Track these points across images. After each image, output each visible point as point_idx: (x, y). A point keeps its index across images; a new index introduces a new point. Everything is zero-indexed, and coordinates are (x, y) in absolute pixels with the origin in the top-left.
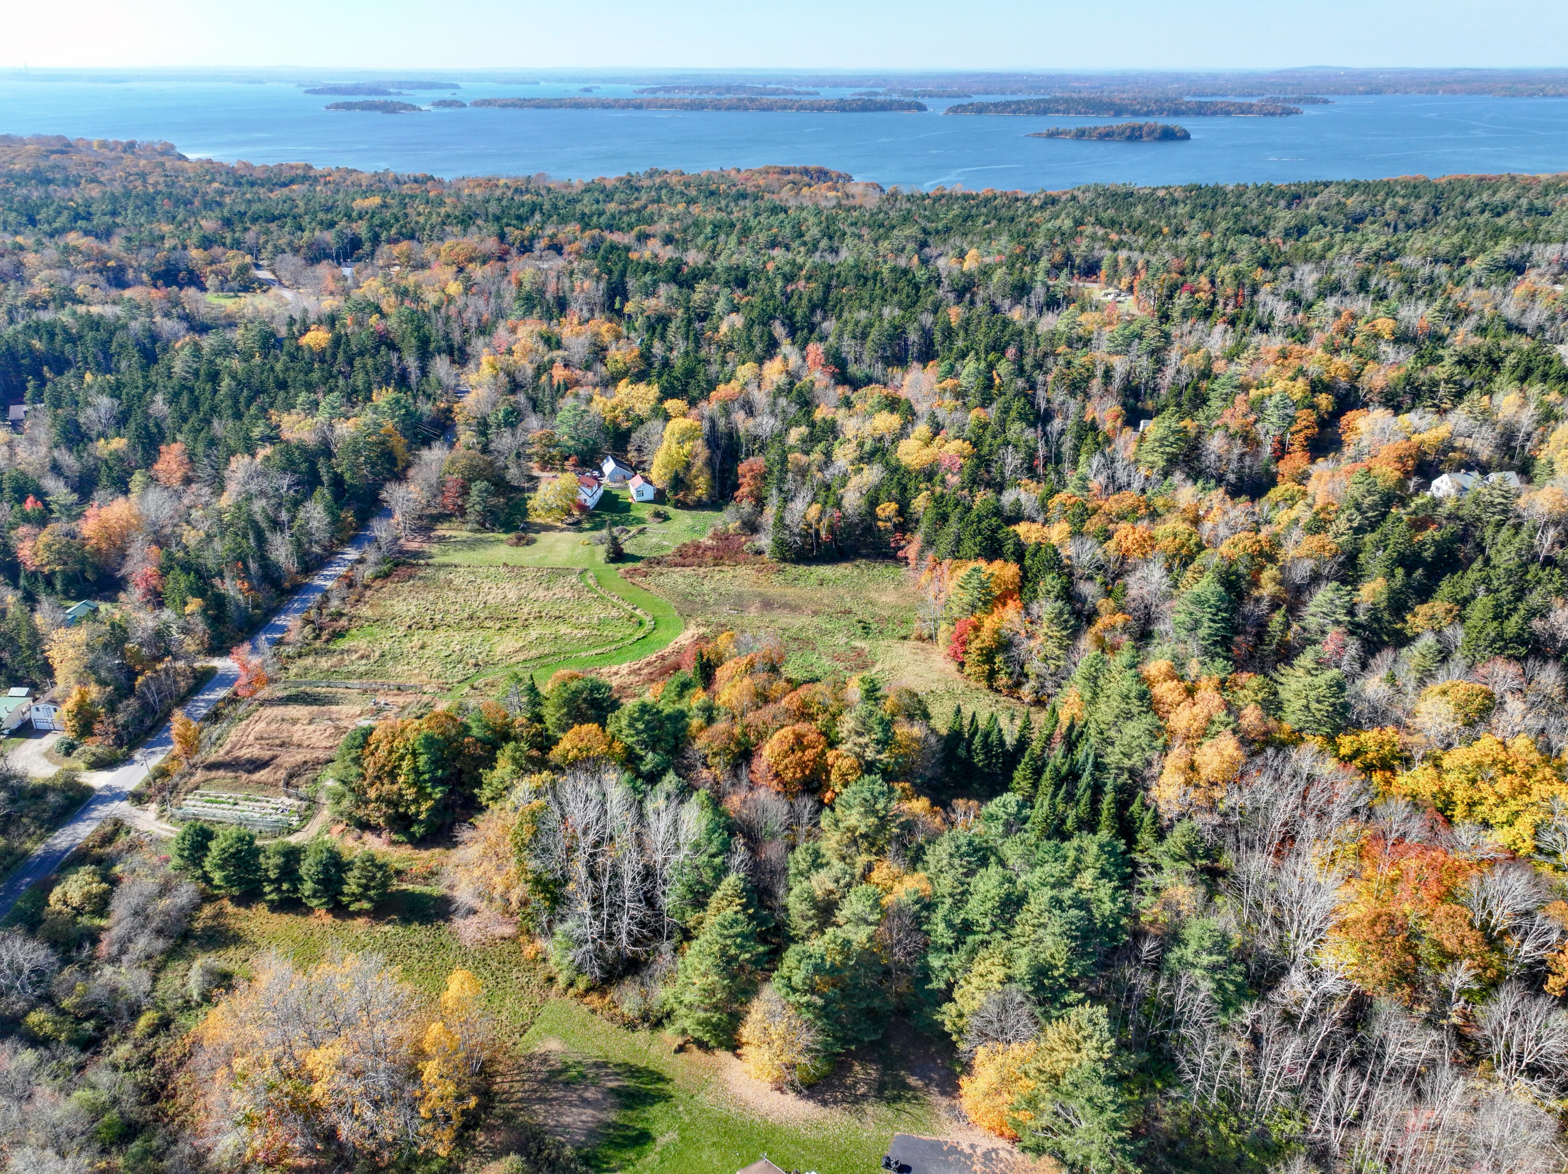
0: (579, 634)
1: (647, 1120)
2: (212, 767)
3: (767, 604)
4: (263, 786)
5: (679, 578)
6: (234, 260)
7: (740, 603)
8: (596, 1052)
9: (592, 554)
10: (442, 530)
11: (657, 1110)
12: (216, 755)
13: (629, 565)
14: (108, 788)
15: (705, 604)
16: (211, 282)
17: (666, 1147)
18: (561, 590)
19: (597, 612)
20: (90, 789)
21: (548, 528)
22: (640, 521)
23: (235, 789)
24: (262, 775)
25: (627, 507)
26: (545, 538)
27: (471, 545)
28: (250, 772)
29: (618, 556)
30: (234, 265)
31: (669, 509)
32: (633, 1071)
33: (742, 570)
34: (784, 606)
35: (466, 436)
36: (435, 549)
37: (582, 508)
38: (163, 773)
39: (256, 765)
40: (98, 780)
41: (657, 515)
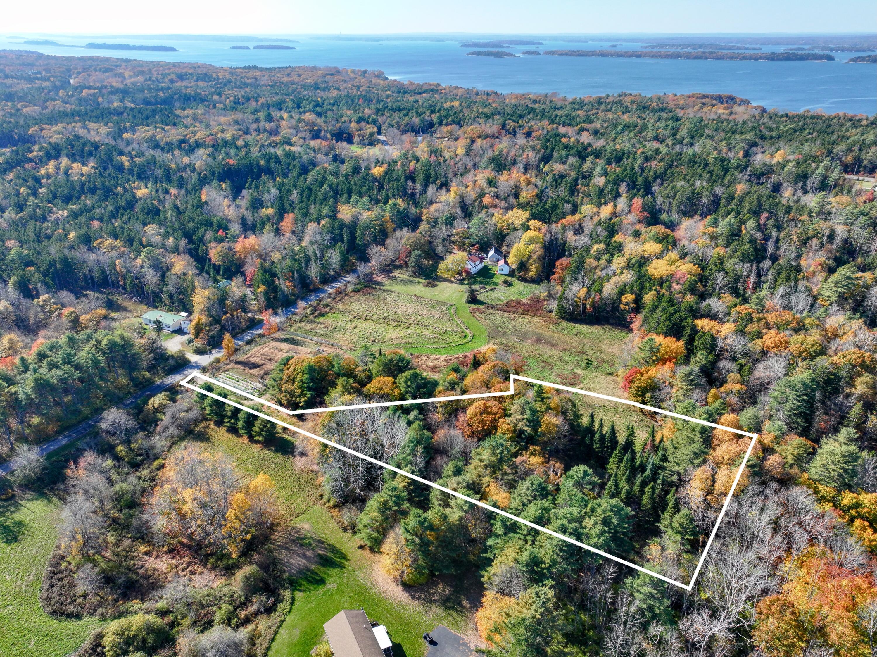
0: (431, 336)
1: (327, 574)
2: (238, 363)
3: (539, 340)
4: (252, 376)
5: (498, 318)
6: (370, 129)
7: (524, 336)
8: (323, 536)
9: (461, 297)
10: (396, 273)
11: (334, 571)
12: (242, 357)
13: (477, 306)
14: (196, 363)
15: (505, 333)
17: (328, 590)
18: (436, 312)
19: (448, 326)
20: (189, 361)
21: (446, 280)
22: (496, 284)
23: (241, 375)
24: (255, 371)
25: (493, 276)
26: (442, 285)
27: (405, 282)
28: (250, 368)
29: (473, 300)
31: (515, 281)
32: (333, 549)
33: (535, 319)
34: (547, 342)
36: (387, 282)
37: (468, 272)
38: (218, 361)
39: (255, 366)
40: (194, 358)
41: (506, 282)
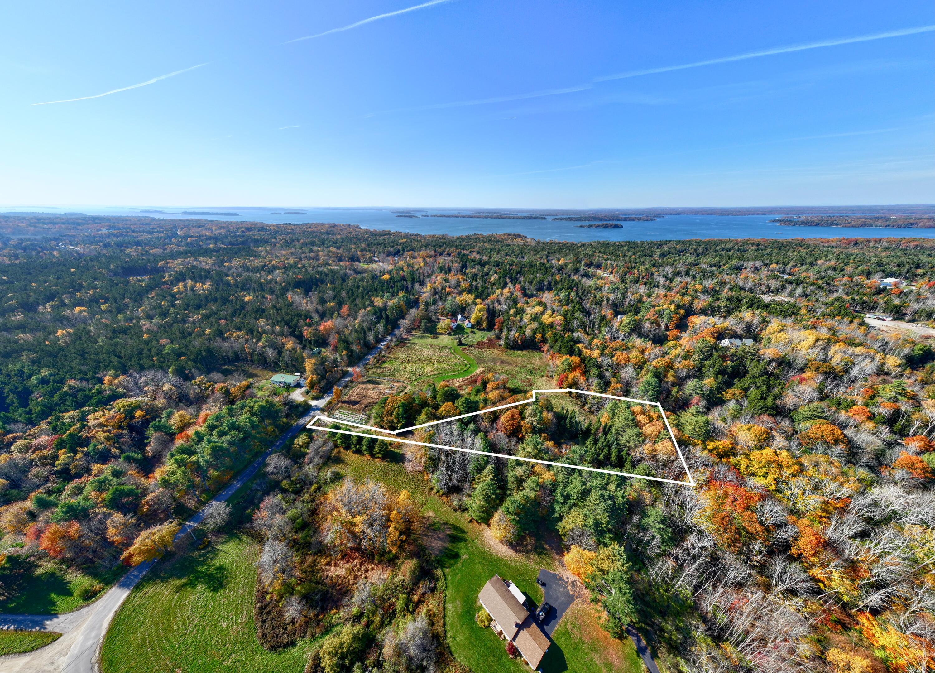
0: (448, 367)
2: (344, 402)
3: (502, 362)
4: (356, 410)
5: (477, 352)
6: (368, 255)
7: (494, 361)
9: (453, 343)
10: (414, 333)
12: (345, 398)
13: (464, 347)
14: (316, 406)
15: (485, 361)
16: (362, 260)
18: (444, 353)
19: (454, 361)
20: (311, 406)
21: (442, 334)
22: (467, 333)
23: (349, 410)
24: (356, 407)
25: (464, 329)
26: (441, 337)
27: (421, 337)
28: (353, 405)
29: (460, 344)
30: (368, 256)
31: (475, 330)
32: (455, 528)
33: (495, 351)
34: (507, 363)
35: (422, 306)
36: (411, 338)
37: (451, 329)
38: (330, 403)
39: (355, 403)
40: (314, 403)
41: (472, 332)
